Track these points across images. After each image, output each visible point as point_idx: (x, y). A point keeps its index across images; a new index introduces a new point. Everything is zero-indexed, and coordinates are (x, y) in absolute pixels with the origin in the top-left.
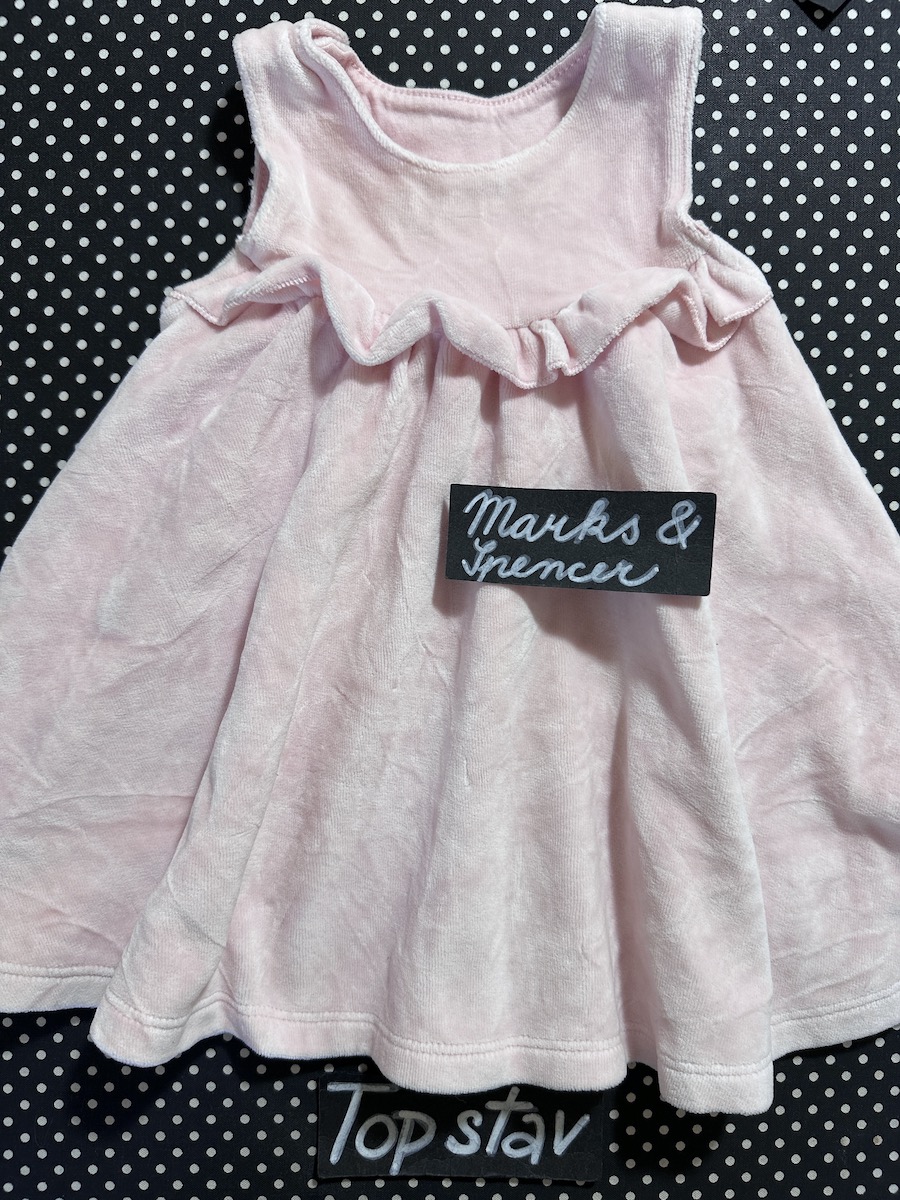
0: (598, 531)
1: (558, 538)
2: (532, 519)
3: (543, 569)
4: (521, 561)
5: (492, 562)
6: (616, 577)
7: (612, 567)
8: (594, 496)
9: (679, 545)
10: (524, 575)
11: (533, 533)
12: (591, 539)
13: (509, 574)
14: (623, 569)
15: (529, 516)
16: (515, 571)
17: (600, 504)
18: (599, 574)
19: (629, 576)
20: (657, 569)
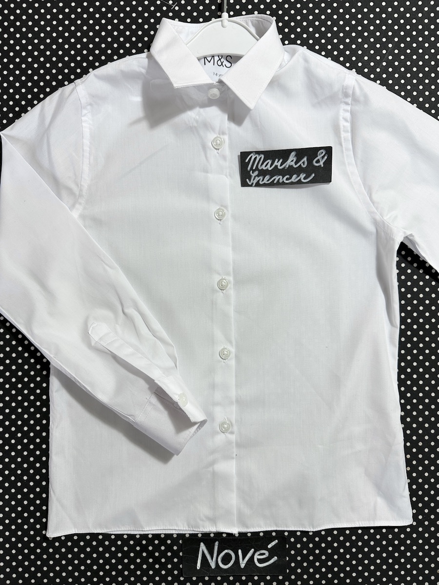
0: (293, 163)
1: (279, 167)
2: (270, 161)
3: (275, 179)
4: (267, 177)
5: (257, 179)
6: (300, 179)
7: (298, 176)
8: (290, 151)
9: (320, 165)
10: (269, 182)
11: (271, 167)
12: (291, 167)
13: (263, 182)
14: (302, 176)
15: (269, 161)
16: (265, 181)
17: (293, 154)
18: (294, 178)
19: (305, 178)
20: (313, 175)
